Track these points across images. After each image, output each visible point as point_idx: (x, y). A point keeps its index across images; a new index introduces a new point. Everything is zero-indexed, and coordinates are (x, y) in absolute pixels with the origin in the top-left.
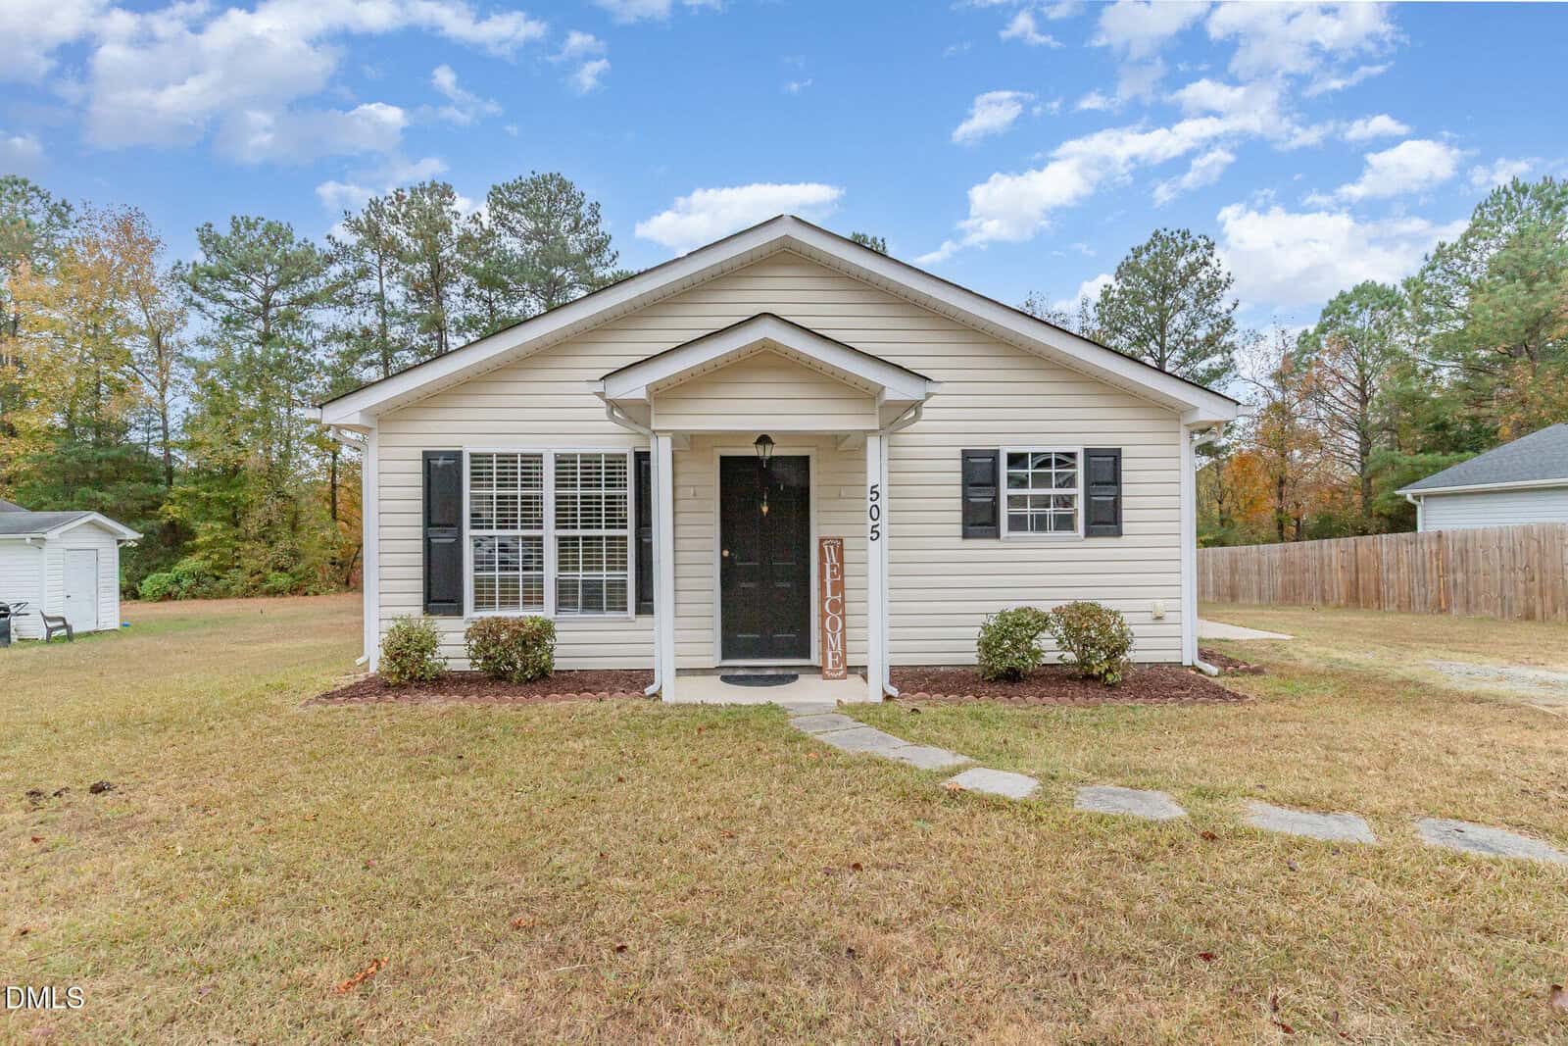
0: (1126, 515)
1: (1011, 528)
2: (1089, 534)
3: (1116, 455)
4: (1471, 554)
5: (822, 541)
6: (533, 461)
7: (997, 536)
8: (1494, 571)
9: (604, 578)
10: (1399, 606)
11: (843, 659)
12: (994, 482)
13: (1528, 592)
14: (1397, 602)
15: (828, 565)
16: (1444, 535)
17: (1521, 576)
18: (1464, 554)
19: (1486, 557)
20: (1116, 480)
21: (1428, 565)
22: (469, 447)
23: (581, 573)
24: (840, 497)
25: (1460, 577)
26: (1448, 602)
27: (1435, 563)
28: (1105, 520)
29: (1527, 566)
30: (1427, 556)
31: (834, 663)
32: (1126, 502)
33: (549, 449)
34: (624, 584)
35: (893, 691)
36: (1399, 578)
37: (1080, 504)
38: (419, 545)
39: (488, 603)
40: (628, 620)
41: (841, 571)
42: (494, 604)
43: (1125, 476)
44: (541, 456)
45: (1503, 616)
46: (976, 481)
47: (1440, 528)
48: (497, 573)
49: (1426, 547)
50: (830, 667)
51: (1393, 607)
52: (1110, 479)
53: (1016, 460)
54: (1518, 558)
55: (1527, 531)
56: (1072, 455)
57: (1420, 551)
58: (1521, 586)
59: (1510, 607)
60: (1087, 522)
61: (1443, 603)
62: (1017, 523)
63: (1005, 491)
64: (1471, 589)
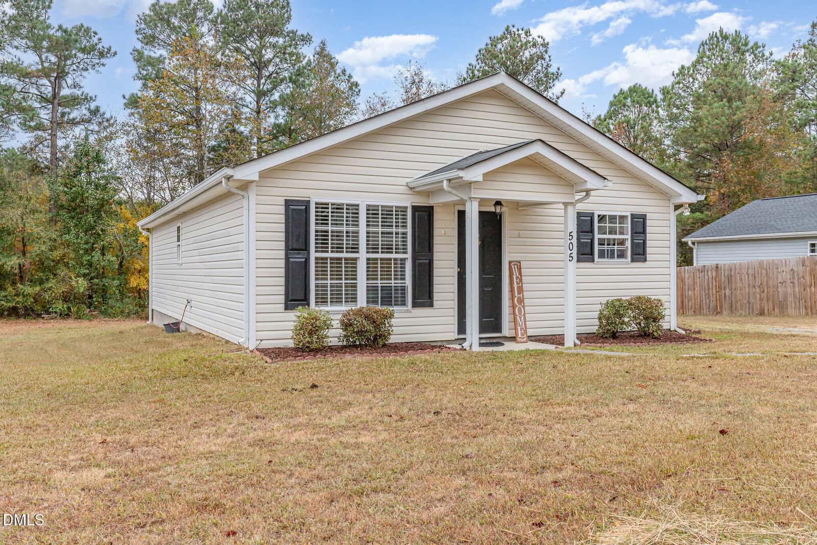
0: (648, 250)
1: (599, 257)
2: (633, 261)
3: (644, 218)
4: (733, 278)
5: (510, 263)
6: (354, 209)
7: (593, 261)
8: (745, 288)
9: (393, 285)
10: (694, 312)
11: (526, 332)
12: (592, 231)
13: (761, 299)
14: (693, 309)
15: (515, 277)
16: (719, 266)
17: (758, 290)
18: (730, 278)
19: (741, 279)
20: (644, 232)
21: (711, 286)
22: (315, 198)
23: (379, 282)
24: (519, 237)
25: (728, 292)
26: (721, 307)
27: (714, 284)
28: (639, 253)
29: (761, 284)
30: (710, 279)
31: (521, 333)
32: (648, 243)
33: (363, 201)
34: (403, 289)
35: (578, 342)
36: (694, 294)
37: (628, 244)
38: (282, 263)
39: (322, 302)
40: (408, 311)
41: (521, 280)
42: (327, 302)
43: (648, 229)
44: (358, 205)
45: (749, 314)
46: (584, 230)
47: (717, 262)
48: (329, 282)
49: (709, 273)
50: (520, 336)
51: (691, 312)
52: (641, 230)
53: (602, 218)
54: (757, 280)
55: (761, 264)
56: (626, 217)
57: (706, 277)
58: (758, 296)
59: (753, 309)
60: (633, 254)
61: (719, 307)
62: (602, 255)
63: (597, 236)
64: (733, 299)
